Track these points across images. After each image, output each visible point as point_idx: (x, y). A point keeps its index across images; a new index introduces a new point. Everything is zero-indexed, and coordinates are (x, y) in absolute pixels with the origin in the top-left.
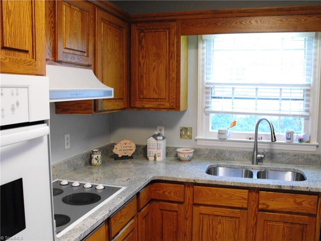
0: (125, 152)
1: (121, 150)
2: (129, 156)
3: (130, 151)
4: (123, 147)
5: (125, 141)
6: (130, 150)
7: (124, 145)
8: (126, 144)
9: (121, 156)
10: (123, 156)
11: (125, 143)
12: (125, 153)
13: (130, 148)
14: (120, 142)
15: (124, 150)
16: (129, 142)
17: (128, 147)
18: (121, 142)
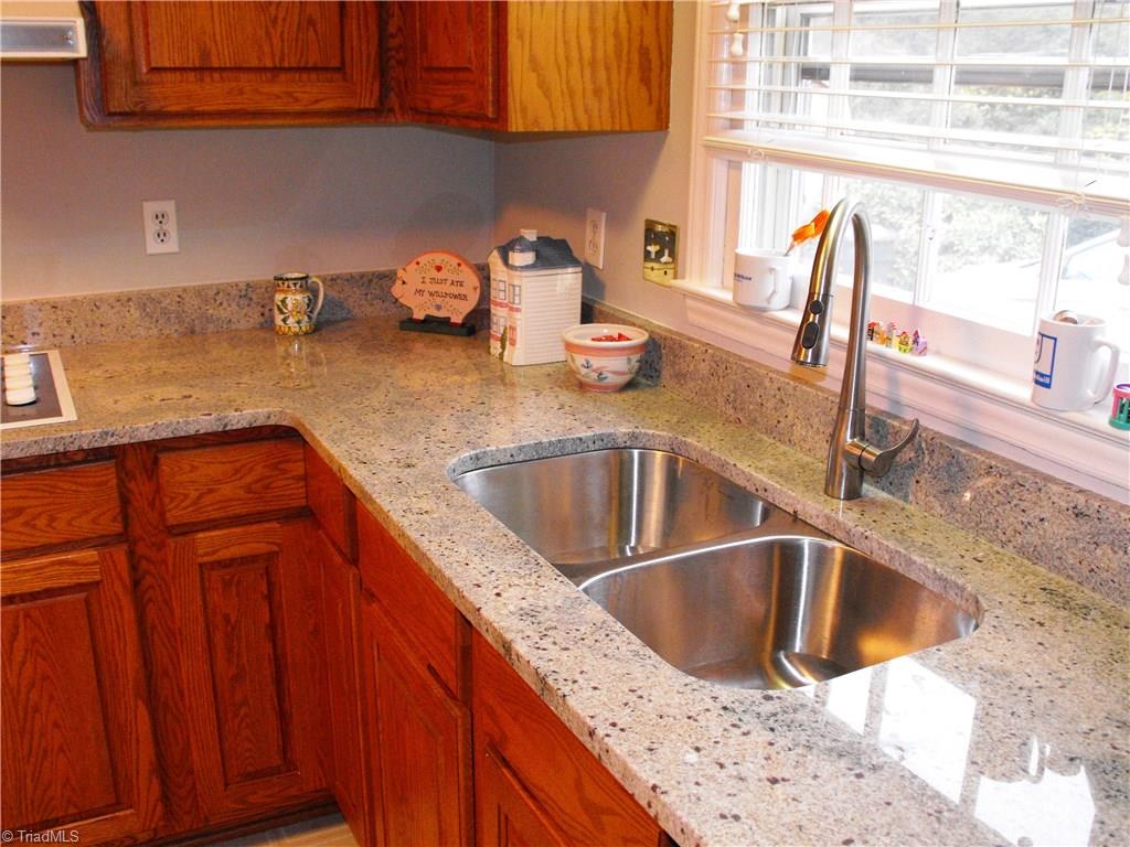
0: (439, 301)
1: (420, 292)
2: (452, 320)
3: (456, 303)
4: (427, 280)
5: (439, 258)
6: (455, 297)
7: (434, 273)
8: (439, 269)
9: (422, 318)
10: (429, 320)
11: (438, 263)
12: (439, 308)
13: (455, 290)
14: (419, 260)
15: (431, 294)
16: (455, 261)
17: (449, 282)
18: (423, 260)
